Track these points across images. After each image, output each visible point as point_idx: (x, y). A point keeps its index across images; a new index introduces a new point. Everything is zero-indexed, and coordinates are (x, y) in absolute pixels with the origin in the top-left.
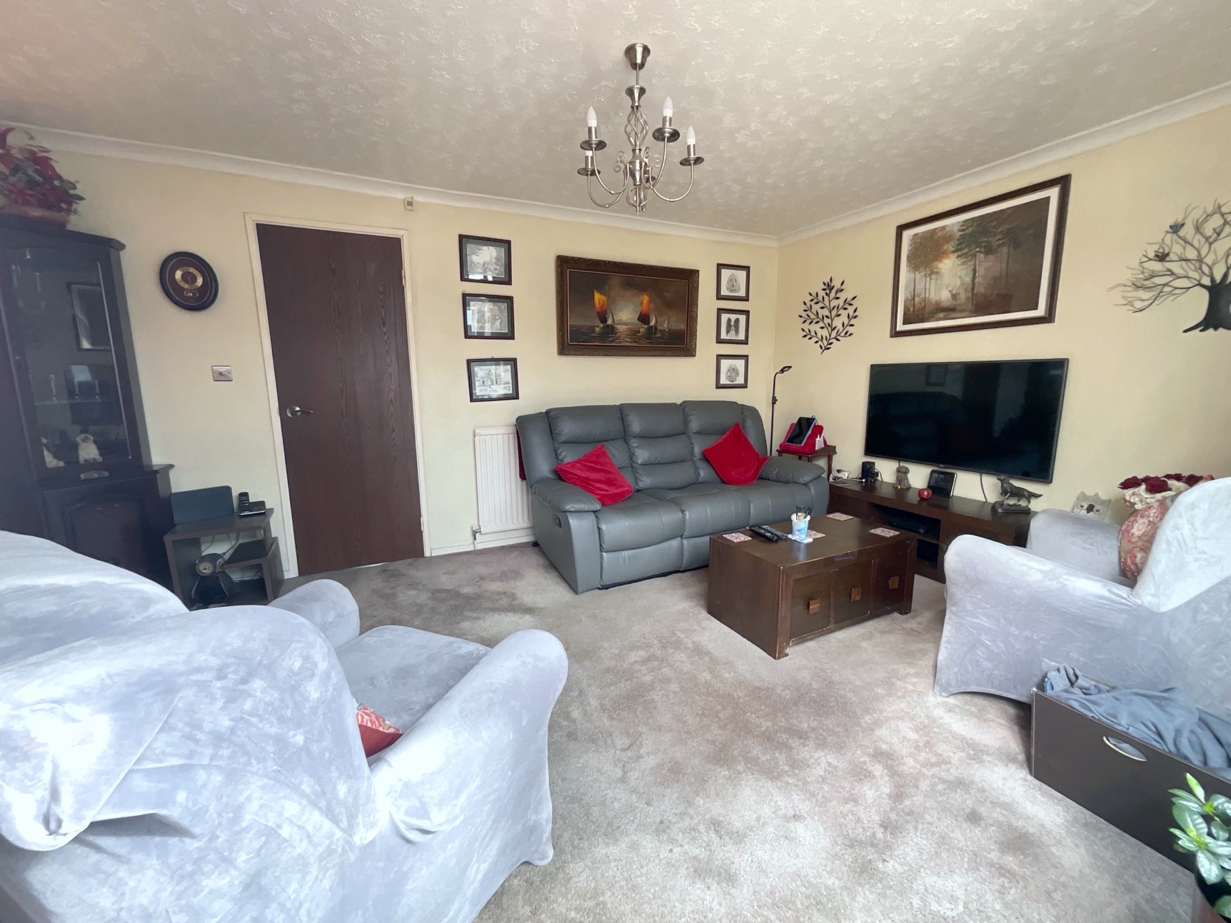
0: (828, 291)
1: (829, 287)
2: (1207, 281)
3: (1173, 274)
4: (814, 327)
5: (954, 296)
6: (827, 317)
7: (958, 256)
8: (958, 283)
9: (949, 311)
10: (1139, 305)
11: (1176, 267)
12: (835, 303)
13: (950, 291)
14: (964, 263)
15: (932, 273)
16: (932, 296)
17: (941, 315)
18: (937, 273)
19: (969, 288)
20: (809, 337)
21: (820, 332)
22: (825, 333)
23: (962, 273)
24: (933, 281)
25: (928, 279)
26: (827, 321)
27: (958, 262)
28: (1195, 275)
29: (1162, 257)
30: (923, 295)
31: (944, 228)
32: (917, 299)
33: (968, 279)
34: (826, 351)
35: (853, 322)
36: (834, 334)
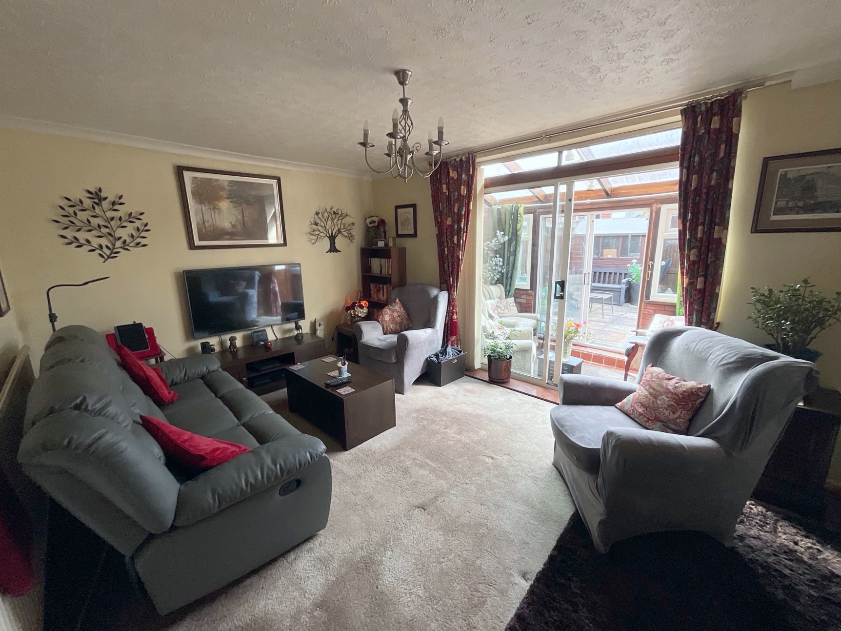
0: (96, 201)
1: (97, 197)
2: (328, 235)
3: (319, 231)
4: (82, 236)
5: (234, 226)
6: (106, 227)
7: (231, 202)
8: (234, 218)
9: (232, 235)
10: (313, 241)
11: (320, 228)
12: (110, 214)
13: (231, 223)
14: (235, 207)
15: (214, 209)
16: (218, 224)
17: (228, 237)
18: (216, 208)
19: (242, 223)
20: (75, 244)
21: (95, 242)
22: (104, 242)
23: (236, 212)
24: (217, 214)
25: (213, 212)
26: (105, 230)
27: (231, 205)
28: (325, 232)
29: (316, 224)
30: (210, 222)
31: (217, 180)
32: (207, 225)
33: (240, 217)
34: (110, 260)
35: (143, 234)
36: (119, 244)
